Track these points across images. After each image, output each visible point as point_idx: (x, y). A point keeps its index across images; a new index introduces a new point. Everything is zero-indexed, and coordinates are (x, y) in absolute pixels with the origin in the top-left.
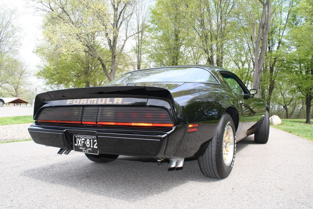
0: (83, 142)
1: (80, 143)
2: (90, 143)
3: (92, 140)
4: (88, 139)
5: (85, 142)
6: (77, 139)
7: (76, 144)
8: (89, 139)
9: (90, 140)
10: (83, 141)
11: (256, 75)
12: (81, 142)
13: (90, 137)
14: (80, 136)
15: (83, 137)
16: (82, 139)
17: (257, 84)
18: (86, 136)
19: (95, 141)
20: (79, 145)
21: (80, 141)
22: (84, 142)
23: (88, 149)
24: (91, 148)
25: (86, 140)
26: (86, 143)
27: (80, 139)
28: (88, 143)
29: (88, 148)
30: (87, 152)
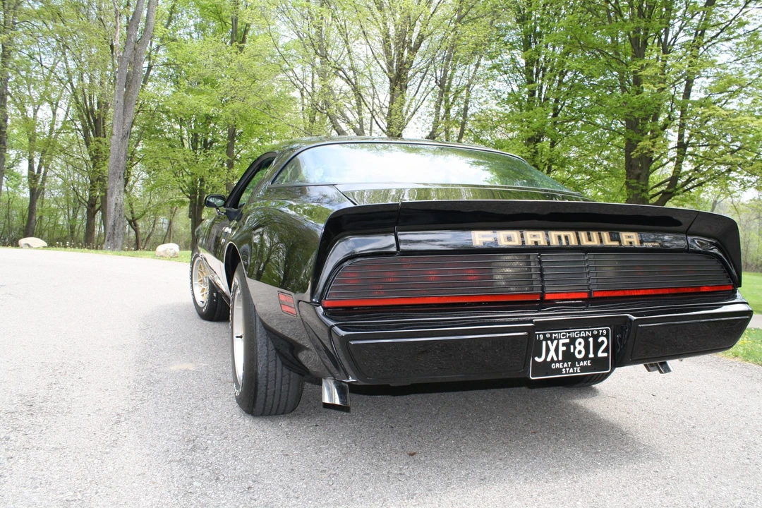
0: (564, 348)
1: (552, 353)
2: (587, 347)
3: (591, 340)
4: (580, 337)
5: (572, 347)
6: (544, 343)
7: (540, 356)
8: (583, 337)
9: (586, 339)
10: (564, 345)
11: (118, 142)
12: (557, 350)
13: (585, 331)
14: (555, 333)
15: (563, 336)
16: (561, 342)
17: (118, 167)
18: (574, 332)
19: (600, 340)
20: (549, 359)
21: (552, 348)
22: (568, 348)
23: (579, 364)
24: (591, 359)
25: (573, 341)
26: (575, 348)
27: (555, 342)
28: (581, 348)
29: (579, 360)
30: (577, 372)
